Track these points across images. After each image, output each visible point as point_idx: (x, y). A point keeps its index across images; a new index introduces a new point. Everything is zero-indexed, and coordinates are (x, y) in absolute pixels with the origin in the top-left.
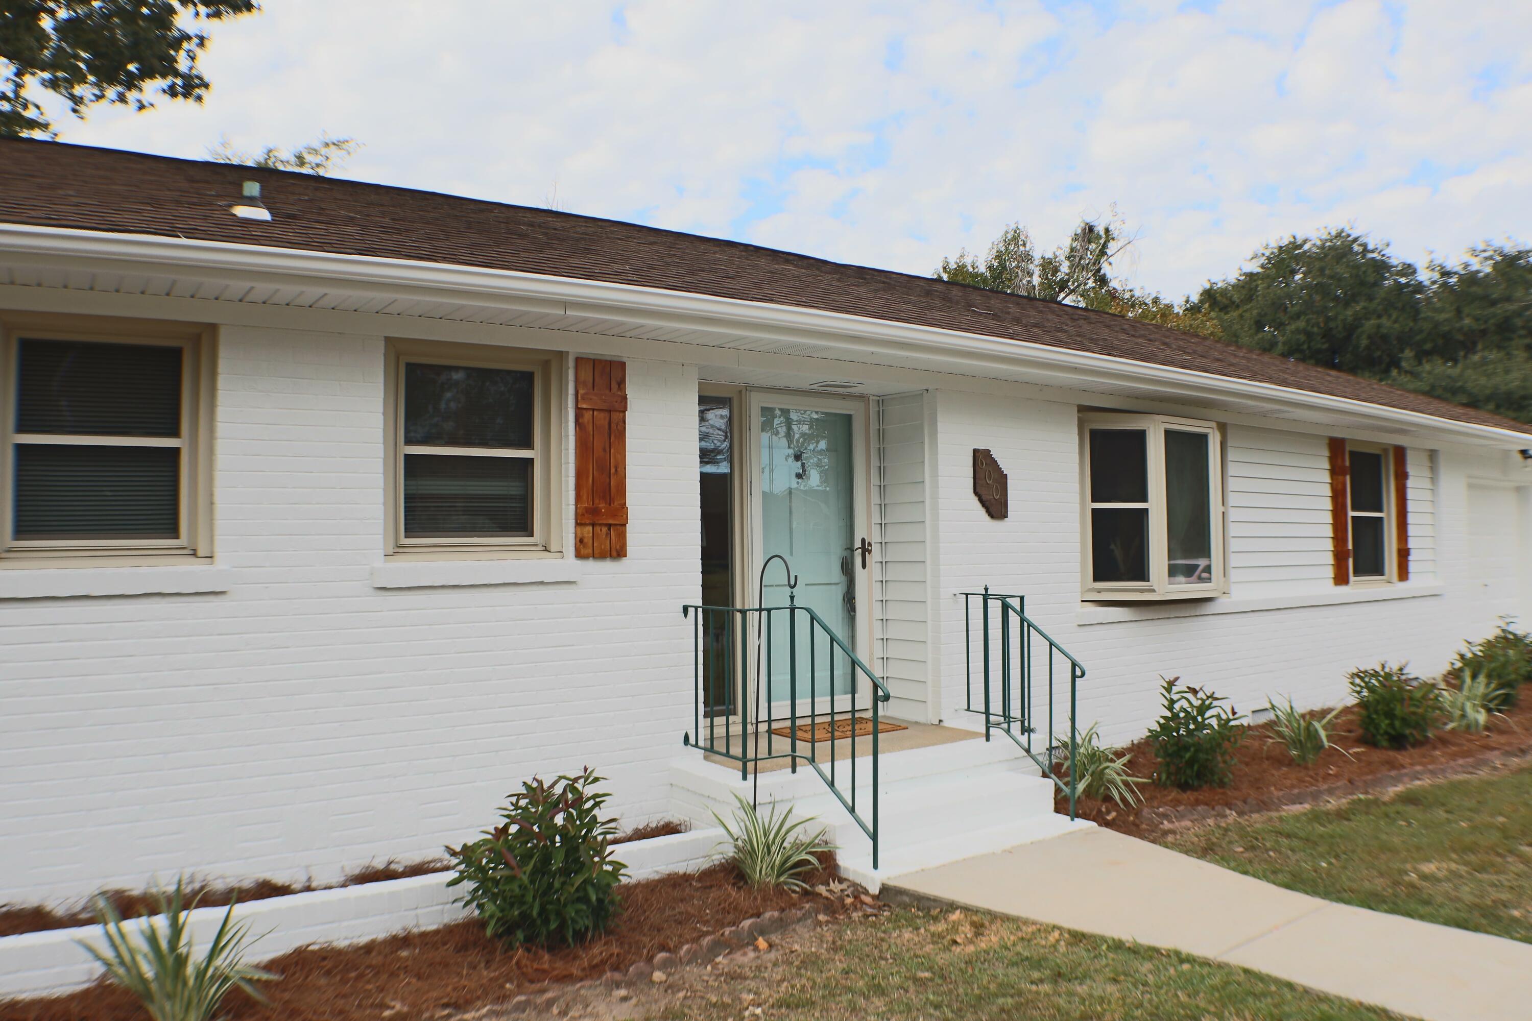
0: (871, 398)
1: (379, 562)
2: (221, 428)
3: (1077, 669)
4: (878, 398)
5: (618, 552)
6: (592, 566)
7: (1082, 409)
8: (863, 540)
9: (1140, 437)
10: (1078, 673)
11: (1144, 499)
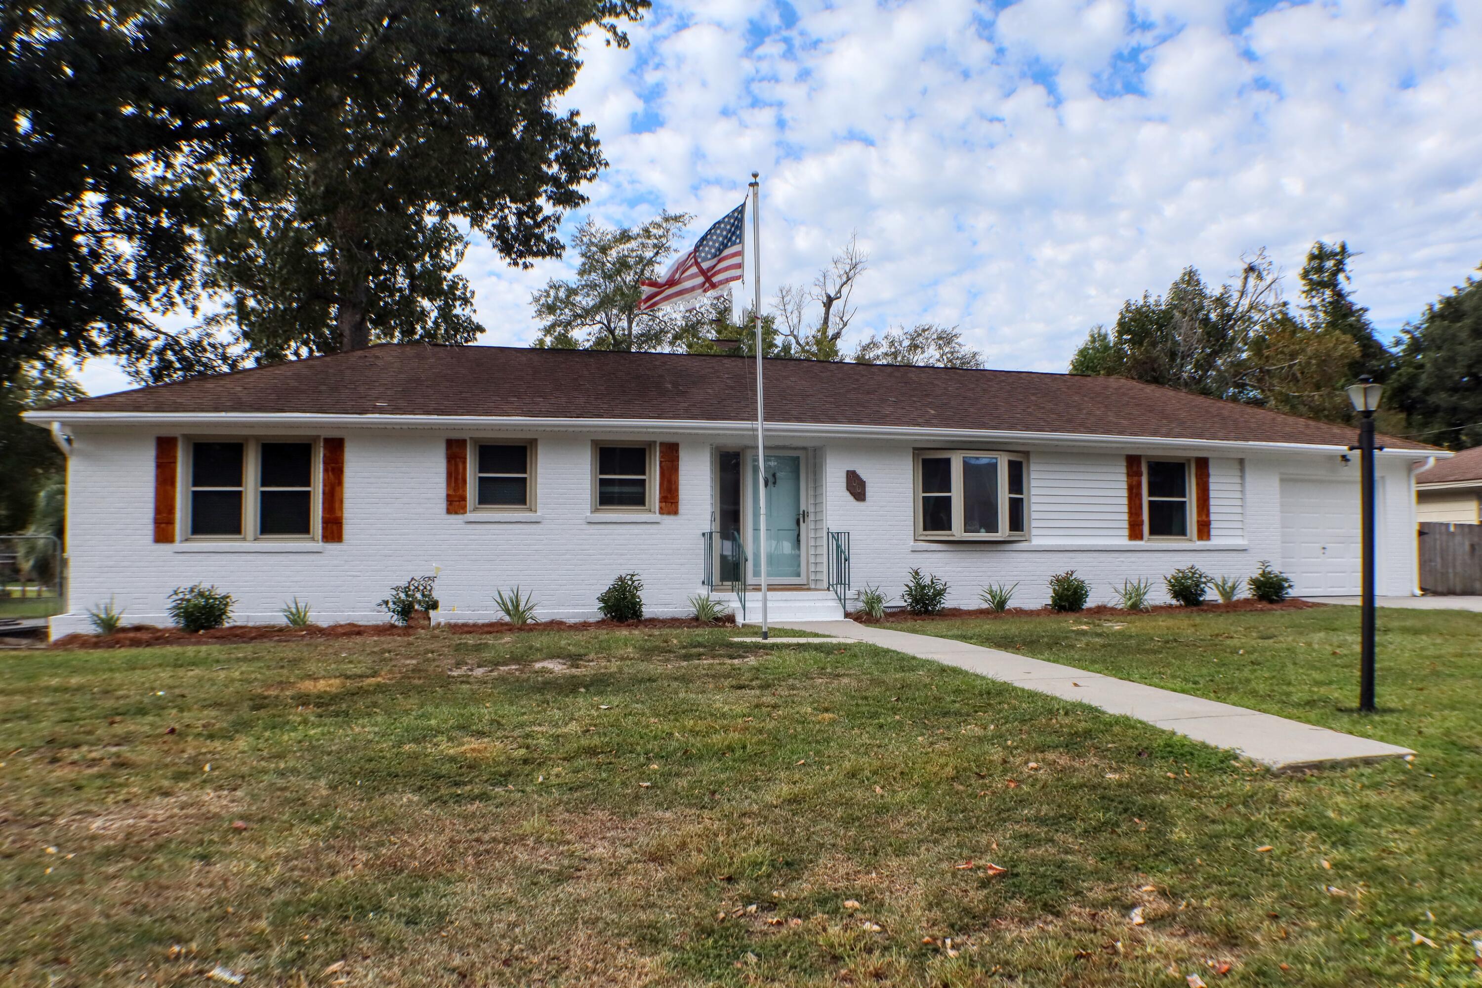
1: (589, 514)
2: (539, 470)
5: (675, 512)
6: (665, 517)
7: (915, 449)
8: (804, 511)
9: (948, 462)
11: (950, 491)
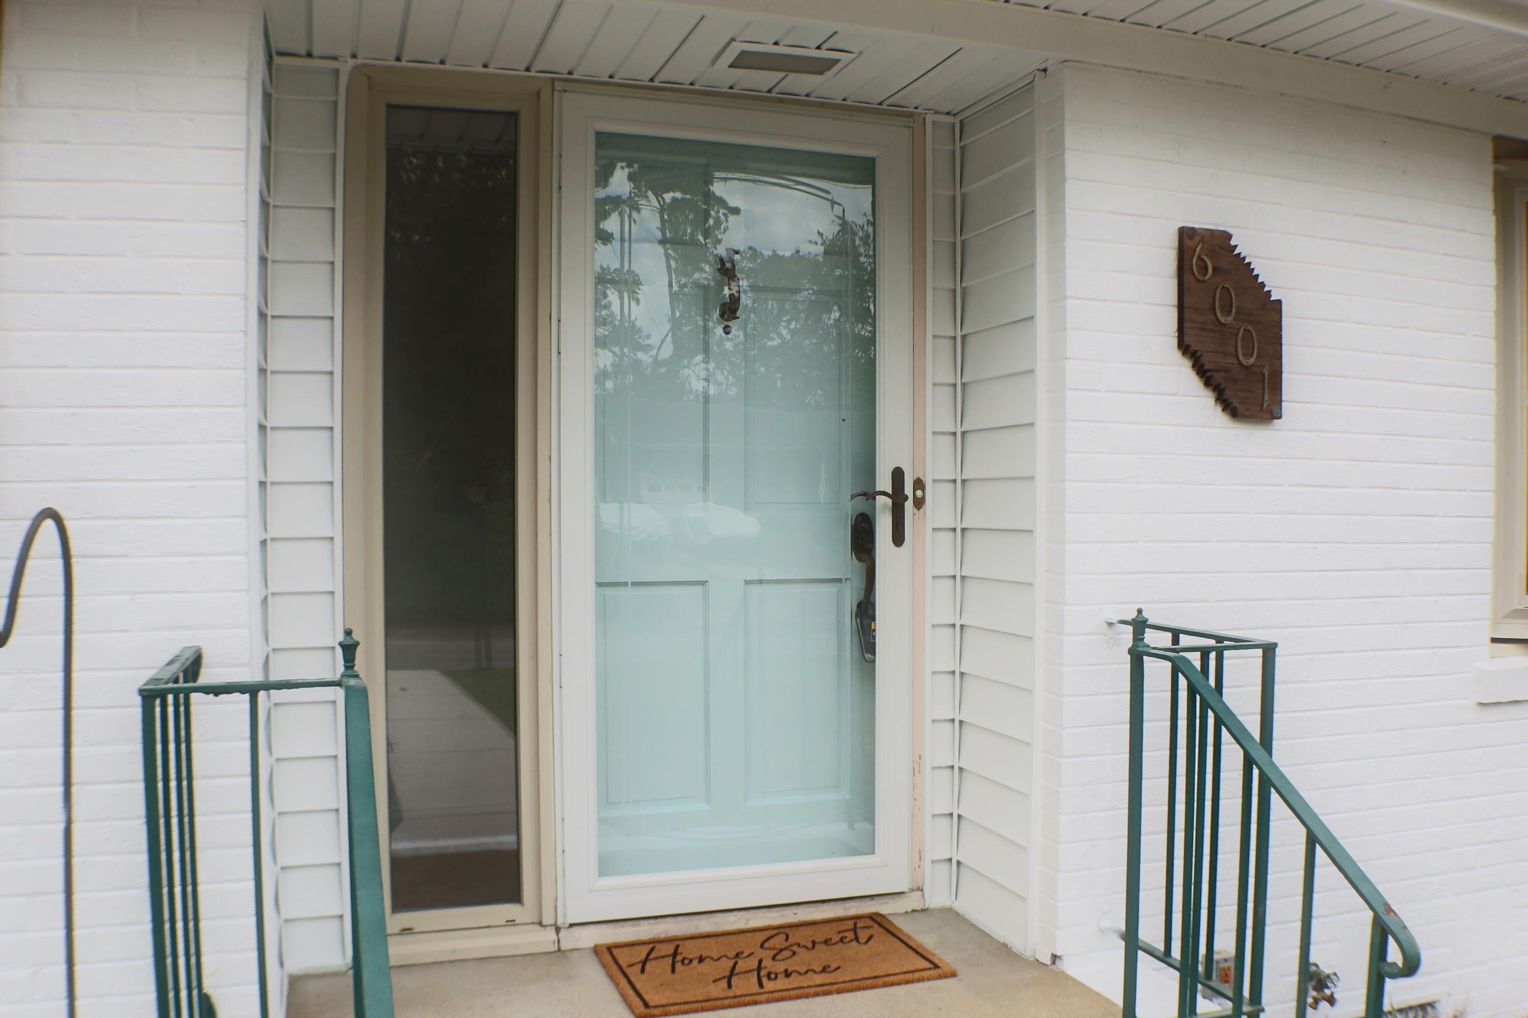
0: (930, 118)
3: (1392, 944)
4: (950, 119)
8: (898, 475)
10: (1394, 955)
